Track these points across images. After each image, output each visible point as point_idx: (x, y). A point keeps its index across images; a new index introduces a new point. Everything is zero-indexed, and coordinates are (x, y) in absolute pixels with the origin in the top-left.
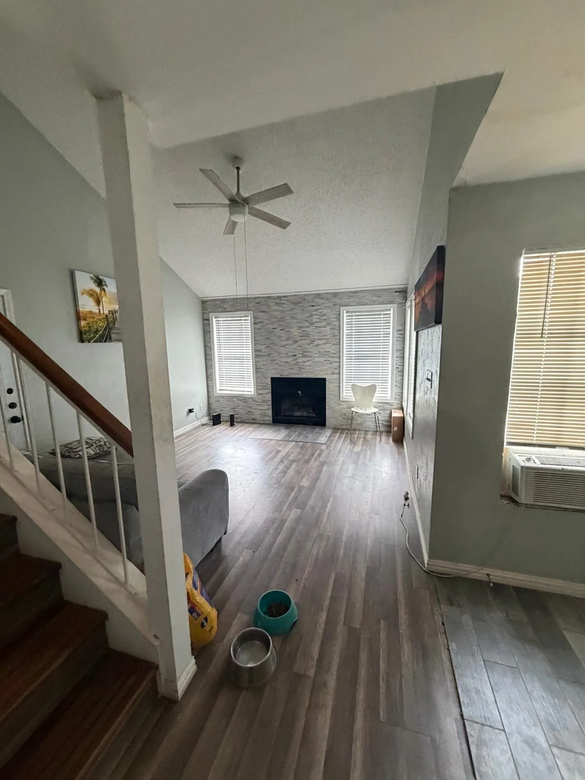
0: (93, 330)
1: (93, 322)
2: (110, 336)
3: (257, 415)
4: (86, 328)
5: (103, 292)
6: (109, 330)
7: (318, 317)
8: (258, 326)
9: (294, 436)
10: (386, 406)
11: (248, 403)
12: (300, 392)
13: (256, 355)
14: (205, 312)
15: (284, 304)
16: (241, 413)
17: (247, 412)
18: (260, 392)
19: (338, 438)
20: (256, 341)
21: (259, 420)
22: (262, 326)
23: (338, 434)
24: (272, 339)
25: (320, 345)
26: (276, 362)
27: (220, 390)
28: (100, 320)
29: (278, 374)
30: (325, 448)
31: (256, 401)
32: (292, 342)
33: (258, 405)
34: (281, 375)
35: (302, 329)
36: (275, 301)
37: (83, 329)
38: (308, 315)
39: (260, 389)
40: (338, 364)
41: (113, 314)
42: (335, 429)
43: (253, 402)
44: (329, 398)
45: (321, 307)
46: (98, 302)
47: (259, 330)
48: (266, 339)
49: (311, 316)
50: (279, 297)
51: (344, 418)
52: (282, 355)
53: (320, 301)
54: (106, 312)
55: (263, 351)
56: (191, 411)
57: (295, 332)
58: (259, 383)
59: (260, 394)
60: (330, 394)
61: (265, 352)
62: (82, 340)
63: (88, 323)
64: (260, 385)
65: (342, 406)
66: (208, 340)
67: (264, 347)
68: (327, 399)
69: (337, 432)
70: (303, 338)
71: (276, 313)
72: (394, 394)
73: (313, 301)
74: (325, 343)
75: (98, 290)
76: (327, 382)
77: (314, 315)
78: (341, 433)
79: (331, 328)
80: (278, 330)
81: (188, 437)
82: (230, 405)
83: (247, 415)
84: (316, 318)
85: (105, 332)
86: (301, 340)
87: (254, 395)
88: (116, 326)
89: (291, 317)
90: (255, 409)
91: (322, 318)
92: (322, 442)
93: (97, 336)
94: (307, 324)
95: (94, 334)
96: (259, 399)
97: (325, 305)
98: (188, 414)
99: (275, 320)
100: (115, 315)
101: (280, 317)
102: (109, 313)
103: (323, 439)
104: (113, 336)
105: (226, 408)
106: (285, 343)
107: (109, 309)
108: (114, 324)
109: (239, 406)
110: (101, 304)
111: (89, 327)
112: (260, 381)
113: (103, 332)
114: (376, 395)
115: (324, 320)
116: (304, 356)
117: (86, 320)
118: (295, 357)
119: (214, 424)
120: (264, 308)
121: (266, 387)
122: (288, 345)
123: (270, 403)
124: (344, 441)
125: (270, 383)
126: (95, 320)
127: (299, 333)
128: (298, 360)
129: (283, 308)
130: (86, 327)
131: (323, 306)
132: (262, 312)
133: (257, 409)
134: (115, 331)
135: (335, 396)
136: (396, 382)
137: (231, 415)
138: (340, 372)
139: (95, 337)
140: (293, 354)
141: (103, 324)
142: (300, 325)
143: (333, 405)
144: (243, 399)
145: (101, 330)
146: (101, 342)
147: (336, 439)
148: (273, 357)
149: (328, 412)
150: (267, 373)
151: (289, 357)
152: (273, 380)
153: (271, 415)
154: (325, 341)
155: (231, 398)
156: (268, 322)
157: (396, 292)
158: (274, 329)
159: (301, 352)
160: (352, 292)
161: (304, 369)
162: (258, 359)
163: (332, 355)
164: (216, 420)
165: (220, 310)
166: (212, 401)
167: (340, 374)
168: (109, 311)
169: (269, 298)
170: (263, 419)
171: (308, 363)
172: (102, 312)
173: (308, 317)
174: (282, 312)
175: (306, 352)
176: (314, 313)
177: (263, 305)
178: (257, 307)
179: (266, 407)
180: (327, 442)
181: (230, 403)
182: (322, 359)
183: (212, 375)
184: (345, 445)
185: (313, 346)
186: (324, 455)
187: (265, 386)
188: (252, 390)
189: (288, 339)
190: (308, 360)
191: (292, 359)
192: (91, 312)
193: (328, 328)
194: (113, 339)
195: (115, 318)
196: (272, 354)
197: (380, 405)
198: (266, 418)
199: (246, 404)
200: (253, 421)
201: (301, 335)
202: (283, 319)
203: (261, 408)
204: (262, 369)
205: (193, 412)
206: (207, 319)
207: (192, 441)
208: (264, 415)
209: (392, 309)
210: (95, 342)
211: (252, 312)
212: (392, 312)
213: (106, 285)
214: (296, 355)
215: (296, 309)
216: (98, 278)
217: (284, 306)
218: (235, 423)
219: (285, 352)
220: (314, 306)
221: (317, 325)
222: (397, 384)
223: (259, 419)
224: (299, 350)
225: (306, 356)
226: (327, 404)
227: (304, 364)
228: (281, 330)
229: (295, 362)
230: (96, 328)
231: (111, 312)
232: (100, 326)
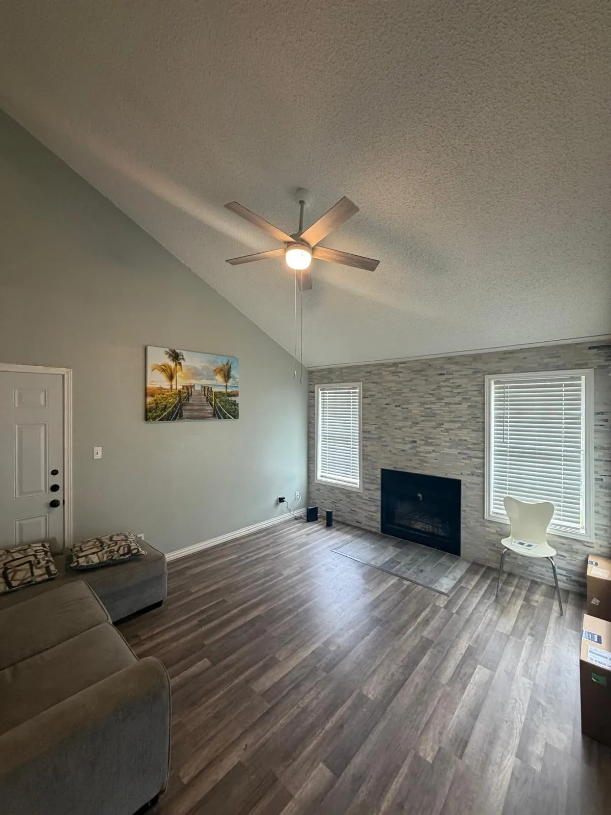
0: (161, 407)
1: (162, 398)
2: (182, 413)
3: (362, 517)
4: (152, 405)
5: (178, 367)
6: (180, 406)
7: (448, 389)
8: (368, 401)
9: (402, 564)
10: (577, 546)
11: (352, 498)
12: (420, 495)
13: (364, 438)
14: (311, 383)
15: (401, 372)
16: (343, 511)
17: (349, 510)
18: (367, 486)
19: (476, 586)
20: (364, 421)
21: (366, 525)
22: (373, 400)
23: (477, 578)
24: (384, 417)
25: (452, 430)
26: (388, 448)
27: (322, 476)
29: (390, 465)
30: (442, 606)
31: (361, 498)
32: (411, 423)
33: (363, 503)
34: (395, 468)
35: (426, 406)
36: (391, 369)
37: (148, 407)
38: (434, 387)
39: (367, 483)
40: (481, 460)
41: (188, 389)
42: (475, 567)
43: (358, 499)
44: (465, 511)
45: (454, 376)
46: (171, 377)
47: (368, 406)
48: (377, 417)
49: (439, 387)
50: (395, 365)
51: (490, 550)
52: (397, 440)
53: (453, 367)
54: (180, 387)
55: (373, 432)
56: (281, 500)
57: (416, 410)
58: (366, 474)
59: (366, 489)
60: (467, 506)
61: (375, 434)
62: (147, 419)
63: (156, 400)
64: (368, 476)
65: (487, 529)
66: (313, 416)
67: (374, 427)
68: (462, 513)
69: (476, 573)
70: (427, 418)
71: (389, 385)
72: (593, 526)
73: (442, 368)
74: (460, 428)
75: (172, 364)
76: (463, 487)
77: (442, 387)
78: (484, 577)
79: (469, 406)
80: (392, 406)
81: (268, 534)
82: (330, 497)
83: (349, 514)
84: (446, 391)
85: (175, 409)
86: (423, 421)
87: (359, 489)
88: (190, 402)
89: (411, 390)
90: (360, 508)
91: (456, 391)
92: (443, 590)
93: (165, 413)
94: (433, 399)
95: (161, 411)
96: (366, 496)
97: (461, 373)
98: (277, 504)
99: (390, 393)
100: (190, 390)
101: (396, 389)
102: (183, 389)
103: (446, 583)
104: (184, 413)
105: (326, 500)
106: (400, 424)
107: (184, 385)
108: (188, 400)
109: (341, 500)
110: (175, 379)
111: (157, 404)
112: (366, 472)
113: (173, 409)
114: (552, 521)
115: (459, 393)
116: (427, 444)
117: (153, 396)
118: (414, 445)
119: (308, 521)
120: (375, 378)
121: (375, 481)
122: (404, 427)
123: (379, 503)
124: (484, 596)
125: (379, 476)
126: (165, 396)
127: (421, 411)
128: (418, 449)
129: (400, 377)
130: (153, 403)
131: (456, 375)
132: (373, 383)
133: (363, 509)
134: (188, 408)
135: (477, 511)
136: (597, 504)
137: (327, 512)
138: (484, 474)
139: (162, 414)
140: (411, 439)
141: (173, 401)
142: (422, 400)
143: (473, 523)
144: (347, 493)
145: (170, 407)
146: (168, 419)
147: (471, 588)
148: (385, 441)
149: (463, 534)
150: (376, 462)
151: (405, 444)
152: (384, 472)
153: (379, 520)
154: (460, 425)
155: (332, 489)
156: (380, 395)
157: (590, 348)
158: (387, 404)
159: (423, 438)
160: (505, 353)
161: (427, 462)
162: (367, 443)
163: (470, 446)
164: (311, 515)
165: (326, 381)
166: (313, 489)
167: (484, 477)
168: (183, 386)
169: (383, 365)
170: (368, 523)
171: (433, 455)
172: (174, 387)
173: (434, 390)
174: (400, 383)
175: (431, 438)
176: (442, 384)
177: (375, 375)
178: (367, 377)
179: (373, 509)
180: (451, 591)
181: (331, 495)
182: (455, 452)
183: (314, 457)
184: (482, 608)
185: (442, 431)
186: (435, 623)
187: (373, 480)
188: (358, 481)
189: (406, 419)
190: (433, 451)
191: (410, 446)
192: (161, 389)
193: (465, 405)
194: (184, 416)
195: (190, 392)
196: (383, 437)
197: (564, 541)
198: (373, 524)
199: (349, 500)
200: (358, 525)
201: (423, 414)
202: (399, 392)
203: (368, 509)
204: (371, 456)
205: (284, 501)
206: (313, 391)
207: (268, 542)
208: (372, 519)
209: (583, 377)
210: (162, 420)
211: (362, 383)
212: (583, 382)
213: (183, 359)
214: (416, 442)
215: (416, 379)
216: (174, 352)
217: (401, 375)
218: (333, 523)
219: (400, 436)
220: (444, 374)
221: (447, 400)
222: (599, 509)
223: (364, 522)
224: (421, 435)
225: (431, 444)
226: (462, 520)
227: (428, 455)
228: (396, 406)
229: (414, 451)
230: (165, 405)
231: (185, 388)
232: (170, 402)
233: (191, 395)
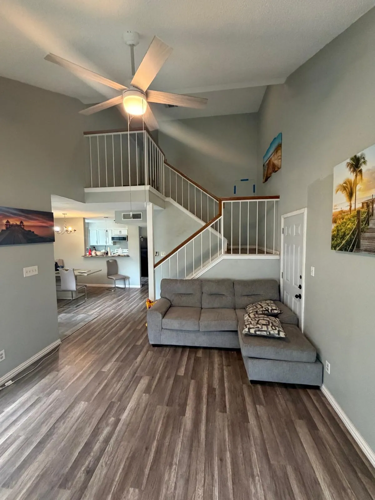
0: (341, 234)
1: (342, 223)
2: (359, 243)
4: (335, 232)
5: (359, 177)
6: (359, 232)
28: (350, 220)
41: (368, 206)
46: (350, 195)
54: (359, 206)
62: (332, 247)
63: (338, 226)
85: (353, 237)
88: (371, 225)
93: (344, 242)
95: (341, 238)
100: (371, 207)
102: (363, 207)
104: (362, 242)
107: (364, 201)
108: (368, 223)
110: (354, 195)
111: (338, 231)
113: (350, 236)
117: (336, 222)
126: (344, 220)
134: (367, 235)
139: (341, 243)
141: (352, 226)
145: (348, 234)
146: (346, 250)
168: (363, 203)
172: (353, 208)
192: (341, 212)
194: (362, 248)
195: (371, 211)
210: (341, 250)
213: (365, 163)
216: (356, 158)
230: (344, 232)
231: (365, 205)
232: (349, 228)
233: (373, 215)
